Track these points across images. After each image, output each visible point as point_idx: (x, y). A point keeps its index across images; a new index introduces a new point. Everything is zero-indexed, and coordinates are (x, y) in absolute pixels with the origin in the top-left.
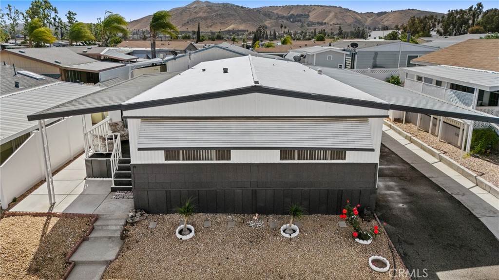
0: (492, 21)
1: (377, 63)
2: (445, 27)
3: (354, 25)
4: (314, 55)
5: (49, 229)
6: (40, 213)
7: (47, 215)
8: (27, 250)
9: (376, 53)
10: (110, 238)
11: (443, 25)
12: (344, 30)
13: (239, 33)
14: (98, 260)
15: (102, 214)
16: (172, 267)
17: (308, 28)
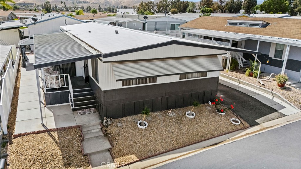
0: (181, 6)
1: (157, 28)
2: (159, 8)
3: (105, 4)
4: (125, 23)
5: (57, 139)
6: (41, 131)
7: (46, 131)
8: (55, 154)
9: (156, 22)
10: (97, 137)
11: (157, 7)
12: (103, 7)
13: (29, 5)
14: (101, 150)
15: (82, 124)
16: (149, 143)
17: (77, 4)
